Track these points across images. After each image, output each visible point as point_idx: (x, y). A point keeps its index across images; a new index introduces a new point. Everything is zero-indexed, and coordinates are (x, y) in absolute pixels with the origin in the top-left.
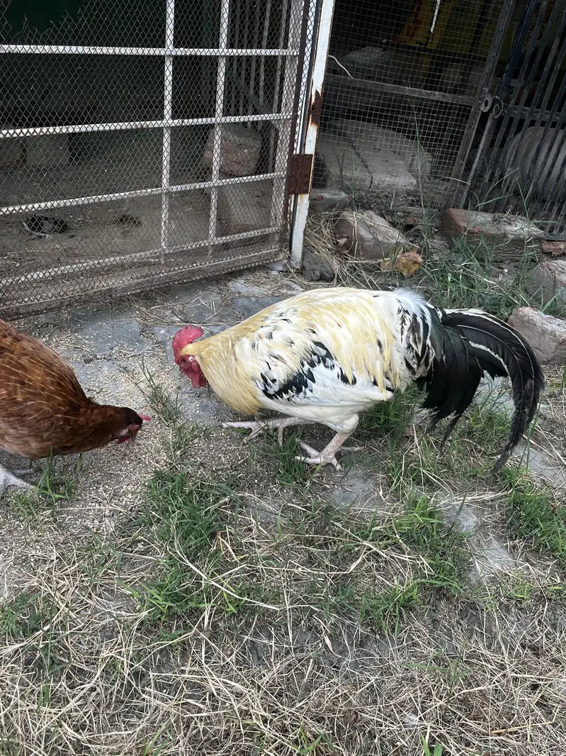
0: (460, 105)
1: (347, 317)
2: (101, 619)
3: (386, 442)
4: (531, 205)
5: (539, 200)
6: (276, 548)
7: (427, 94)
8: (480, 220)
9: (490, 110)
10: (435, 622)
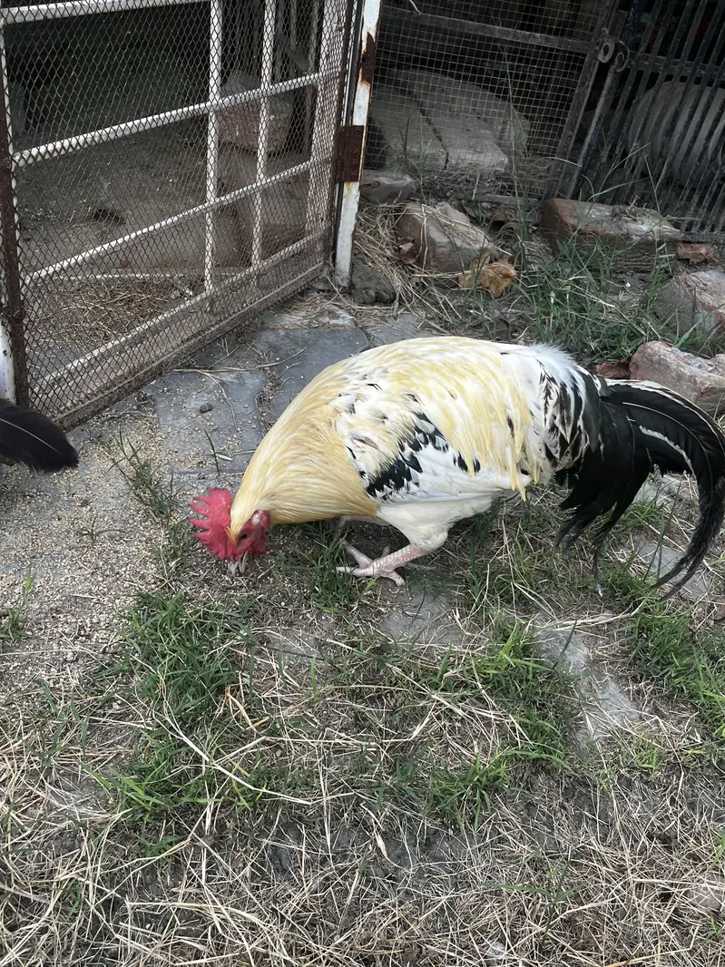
0: (571, 52)
1: (463, 383)
2: (57, 820)
3: (464, 541)
4: (664, 192)
5: (675, 187)
6: (309, 705)
7: (525, 37)
8: (594, 215)
9: (612, 61)
10: (530, 806)
